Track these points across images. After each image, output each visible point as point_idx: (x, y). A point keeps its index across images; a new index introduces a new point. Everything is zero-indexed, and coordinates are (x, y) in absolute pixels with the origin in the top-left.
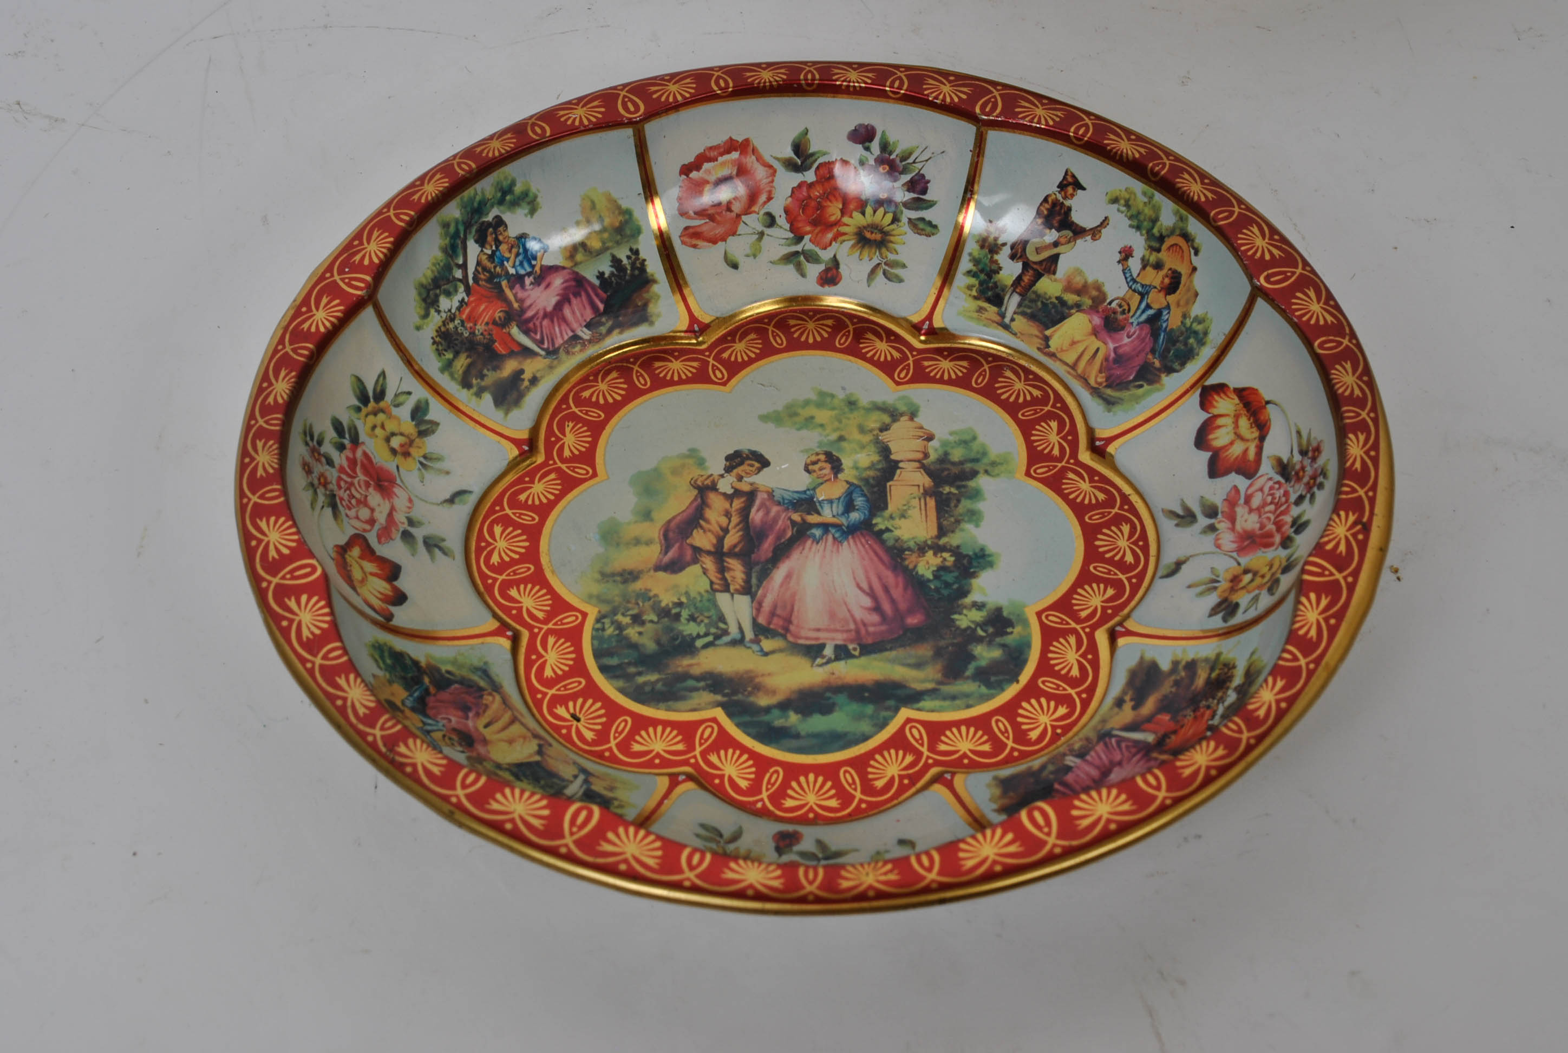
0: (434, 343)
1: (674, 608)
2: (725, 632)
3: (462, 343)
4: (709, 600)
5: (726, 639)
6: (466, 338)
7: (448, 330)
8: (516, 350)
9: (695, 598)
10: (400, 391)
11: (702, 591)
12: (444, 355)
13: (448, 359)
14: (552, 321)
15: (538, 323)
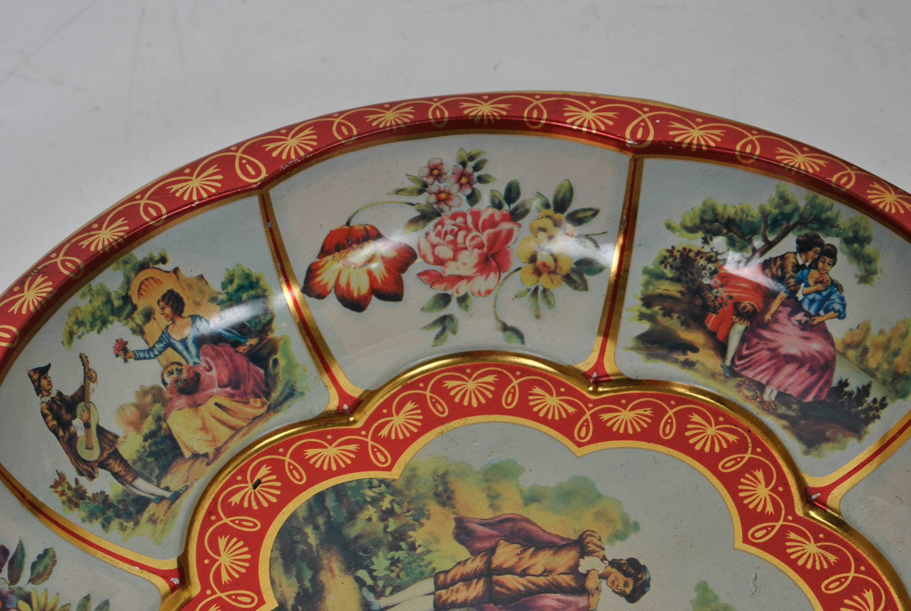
0: (671, 251)
1: (407, 544)
2: (379, 595)
3: (693, 281)
4: (422, 573)
5: (371, 597)
6: (701, 283)
7: (696, 260)
8: (718, 336)
9: (423, 560)
10: (594, 237)
11: (433, 565)
12: (666, 267)
13: (664, 274)
14: (770, 359)
15: (761, 346)
